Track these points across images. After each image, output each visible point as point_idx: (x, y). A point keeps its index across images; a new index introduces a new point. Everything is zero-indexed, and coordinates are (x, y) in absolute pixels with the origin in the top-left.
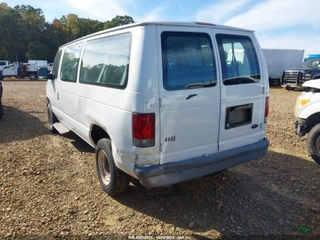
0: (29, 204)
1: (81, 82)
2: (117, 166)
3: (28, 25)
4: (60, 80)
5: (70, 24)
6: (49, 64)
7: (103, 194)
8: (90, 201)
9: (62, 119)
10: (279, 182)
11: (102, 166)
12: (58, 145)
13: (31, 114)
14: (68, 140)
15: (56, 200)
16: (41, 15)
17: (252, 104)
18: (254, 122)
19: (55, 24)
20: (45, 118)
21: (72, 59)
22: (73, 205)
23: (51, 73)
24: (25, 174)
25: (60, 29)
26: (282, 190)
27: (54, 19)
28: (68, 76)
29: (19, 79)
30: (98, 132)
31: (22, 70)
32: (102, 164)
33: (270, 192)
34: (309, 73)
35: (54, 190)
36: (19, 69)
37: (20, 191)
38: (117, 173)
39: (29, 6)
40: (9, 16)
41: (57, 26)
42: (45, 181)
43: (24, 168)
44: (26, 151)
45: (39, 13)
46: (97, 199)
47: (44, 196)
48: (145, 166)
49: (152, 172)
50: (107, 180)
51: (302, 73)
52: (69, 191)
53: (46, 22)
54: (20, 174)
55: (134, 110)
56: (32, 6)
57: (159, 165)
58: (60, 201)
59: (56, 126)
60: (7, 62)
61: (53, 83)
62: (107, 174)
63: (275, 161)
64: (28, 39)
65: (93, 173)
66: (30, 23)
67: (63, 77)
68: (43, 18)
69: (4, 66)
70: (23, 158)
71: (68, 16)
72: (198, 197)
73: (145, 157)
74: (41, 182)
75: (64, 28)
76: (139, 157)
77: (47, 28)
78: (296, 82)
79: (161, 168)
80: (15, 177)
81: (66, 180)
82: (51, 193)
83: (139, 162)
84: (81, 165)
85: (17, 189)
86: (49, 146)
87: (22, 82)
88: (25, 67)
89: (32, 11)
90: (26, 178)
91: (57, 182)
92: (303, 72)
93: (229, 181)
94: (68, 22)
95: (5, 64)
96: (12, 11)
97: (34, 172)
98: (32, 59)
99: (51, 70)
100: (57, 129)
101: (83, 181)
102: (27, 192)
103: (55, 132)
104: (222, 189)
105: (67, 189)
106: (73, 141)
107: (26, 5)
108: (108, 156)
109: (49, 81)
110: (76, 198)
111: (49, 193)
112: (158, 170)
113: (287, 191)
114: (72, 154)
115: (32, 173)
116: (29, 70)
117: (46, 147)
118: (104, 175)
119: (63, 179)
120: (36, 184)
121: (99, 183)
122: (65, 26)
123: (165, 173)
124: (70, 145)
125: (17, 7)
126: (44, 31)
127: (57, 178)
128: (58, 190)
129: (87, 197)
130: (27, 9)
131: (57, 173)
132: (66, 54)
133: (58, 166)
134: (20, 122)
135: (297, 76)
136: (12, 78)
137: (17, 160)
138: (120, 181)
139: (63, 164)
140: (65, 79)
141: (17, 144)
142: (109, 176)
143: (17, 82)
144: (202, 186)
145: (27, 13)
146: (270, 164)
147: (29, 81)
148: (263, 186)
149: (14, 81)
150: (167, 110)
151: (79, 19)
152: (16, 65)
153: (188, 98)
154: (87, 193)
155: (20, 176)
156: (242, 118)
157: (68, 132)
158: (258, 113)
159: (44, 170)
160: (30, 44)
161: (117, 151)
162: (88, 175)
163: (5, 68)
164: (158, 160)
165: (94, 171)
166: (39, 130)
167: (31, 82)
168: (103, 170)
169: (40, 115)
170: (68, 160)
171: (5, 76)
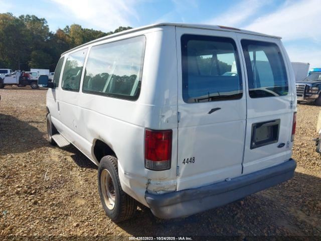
0: (21, 231)
1: (84, 91)
2: (123, 190)
3: (32, 34)
4: (61, 89)
5: (74, 34)
6: (51, 73)
7: (106, 219)
8: (91, 228)
9: (61, 131)
10: (306, 209)
11: (105, 187)
12: (56, 159)
13: (30, 124)
14: (68, 153)
15: (51, 227)
16: (45, 25)
17: (279, 120)
18: (280, 141)
19: (58, 34)
20: (44, 129)
21: (74, 67)
22: (71, 233)
23: (52, 82)
24: (18, 193)
25: (63, 39)
26: (311, 218)
27: (58, 29)
28: (70, 85)
29: (20, 88)
30: (102, 148)
31: (24, 78)
32: (105, 184)
33: (298, 222)
34: (316, 87)
35: (49, 213)
36: (21, 78)
37: (11, 214)
38: (123, 197)
39: (34, 16)
40: (13, 25)
41: (61, 36)
42: (39, 202)
43: (17, 185)
44: (21, 165)
45: (43, 23)
46: (99, 226)
47: (38, 221)
48: (158, 193)
49: (167, 200)
50: (111, 204)
51: (309, 87)
52: (67, 215)
53: (50, 31)
54: (12, 192)
55: (147, 126)
56: (36, 16)
57: (175, 192)
58: (56, 228)
59: (56, 138)
60: (9, 70)
61: (54, 91)
62: (111, 196)
63: (296, 182)
64: (31, 48)
65: (94, 193)
66: (34, 33)
67: (64, 86)
68: (47, 28)
69: (6, 74)
70: (17, 174)
71: (71, 26)
72: (215, 226)
73: (159, 183)
74: (35, 203)
75: (67, 38)
76: (151, 182)
77: (51, 38)
78: (303, 96)
79: (178, 195)
80: (7, 196)
81: (64, 201)
82: (46, 218)
83: (152, 188)
84: (81, 183)
85: (8, 212)
86: (47, 160)
87: (23, 91)
88: (27, 76)
89: (36, 20)
90: (19, 197)
91: (53, 204)
92: (309, 85)
93: (248, 205)
94: (72, 32)
95: (7, 73)
96: (17, 20)
97: (29, 191)
98: (35, 67)
99: (52, 79)
100: (56, 142)
101: (83, 202)
102: (19, 215)
103: (53, 144)
104: (241, 216)
105: (65, 213)
106: (73, 154)
107: (31, 15)
108: (113, 176)
109: (50, 89)
110: (75, 224)
111: (44, 217)
112: (173, 198)
113: (316, 219)
114: (71, 170)
115: (25, 192)
116: (31, 79)
117: (44, 161)
118: (108, 197)
119: (61, 200)
120: (30, 206)
121: (101, 206)
122: (68, 36)
123: (181, 202)
124: (70, 159)
125: (22, 17)
126: (48, 40)
127: (54, 199)
128: (54, 214)
129: (87, 223)
130: (31, 19)
131: (55, 192)
132: (68, 62)
133: (56, 184)
134: (18, 133)
135: (304, 89)
136: (13, 86)
137: (10, 176)
138: (127, 206)
139: (62, 182)
140: (67, 88)
141: (12, 157)
142: (114, 199)
143: (18, 91)
144: (218, 212)
145: (31, 22)
146: (291, 186)
147: (30, 89)
148: (287, 213)
149: (16, 89)
150: (187, 127)
151: (82, 29)
152: (18, 74)
153: (210, 113)
154: (88, 218)
155: (12, 195)
156: (268, 136)
157: (68, 145)
158: (284, 131)
159: (40, 188)
160: (33, 53)
161: (125, 174)
162: (88, 195)
163: (6, 76)
164: (175, 186)
165: (96, 191)
166: (37, 141)
167: (32, 91)
168: (106, 191)
169: (40, 125)
170: (67, 177)
171: (6, 84)
